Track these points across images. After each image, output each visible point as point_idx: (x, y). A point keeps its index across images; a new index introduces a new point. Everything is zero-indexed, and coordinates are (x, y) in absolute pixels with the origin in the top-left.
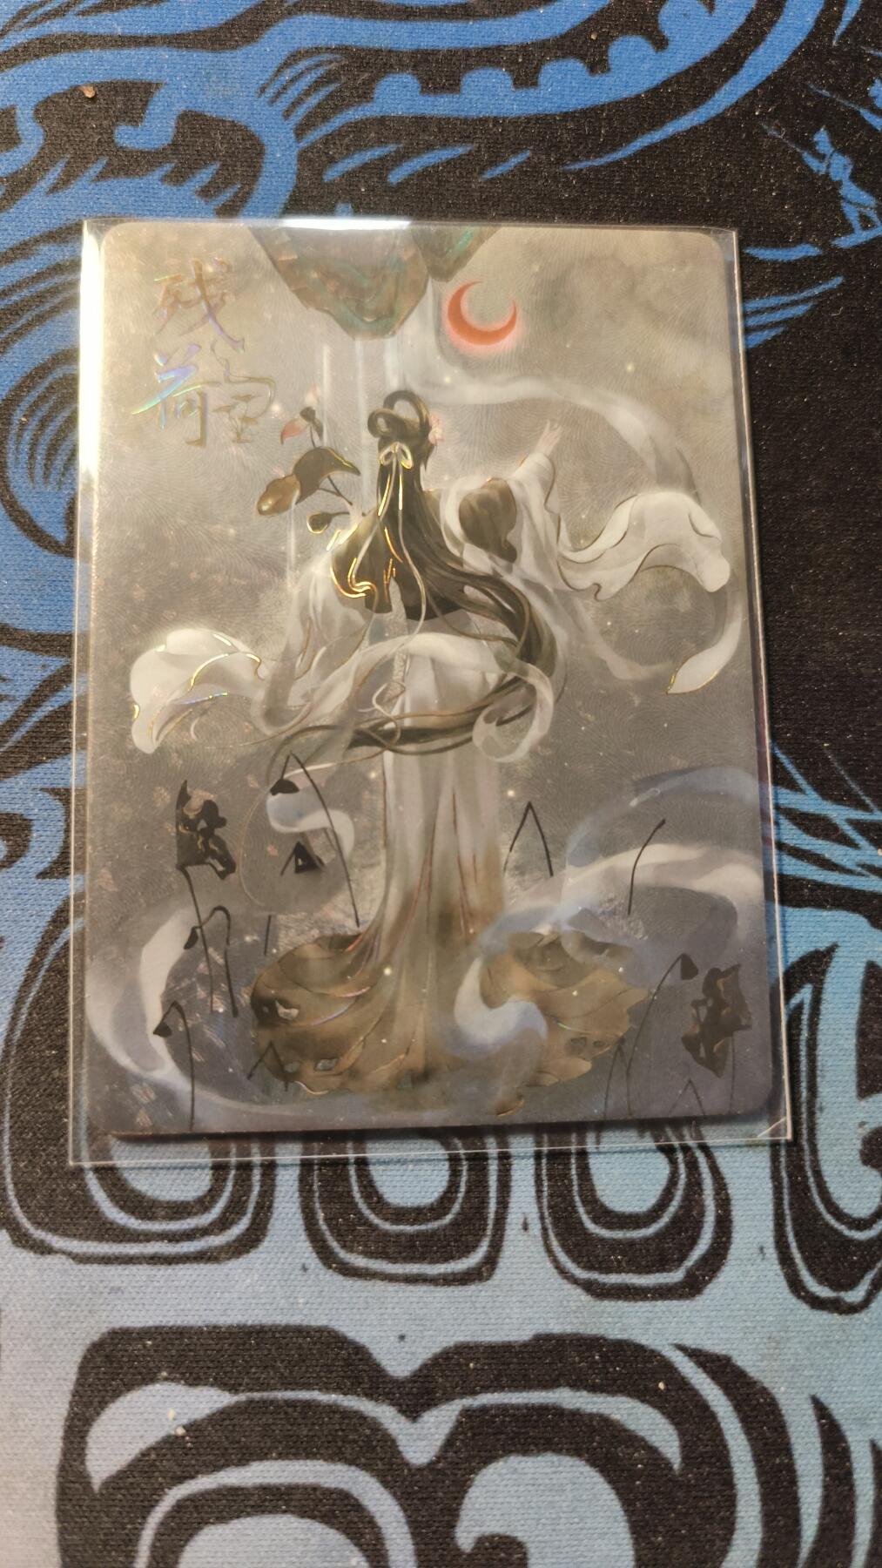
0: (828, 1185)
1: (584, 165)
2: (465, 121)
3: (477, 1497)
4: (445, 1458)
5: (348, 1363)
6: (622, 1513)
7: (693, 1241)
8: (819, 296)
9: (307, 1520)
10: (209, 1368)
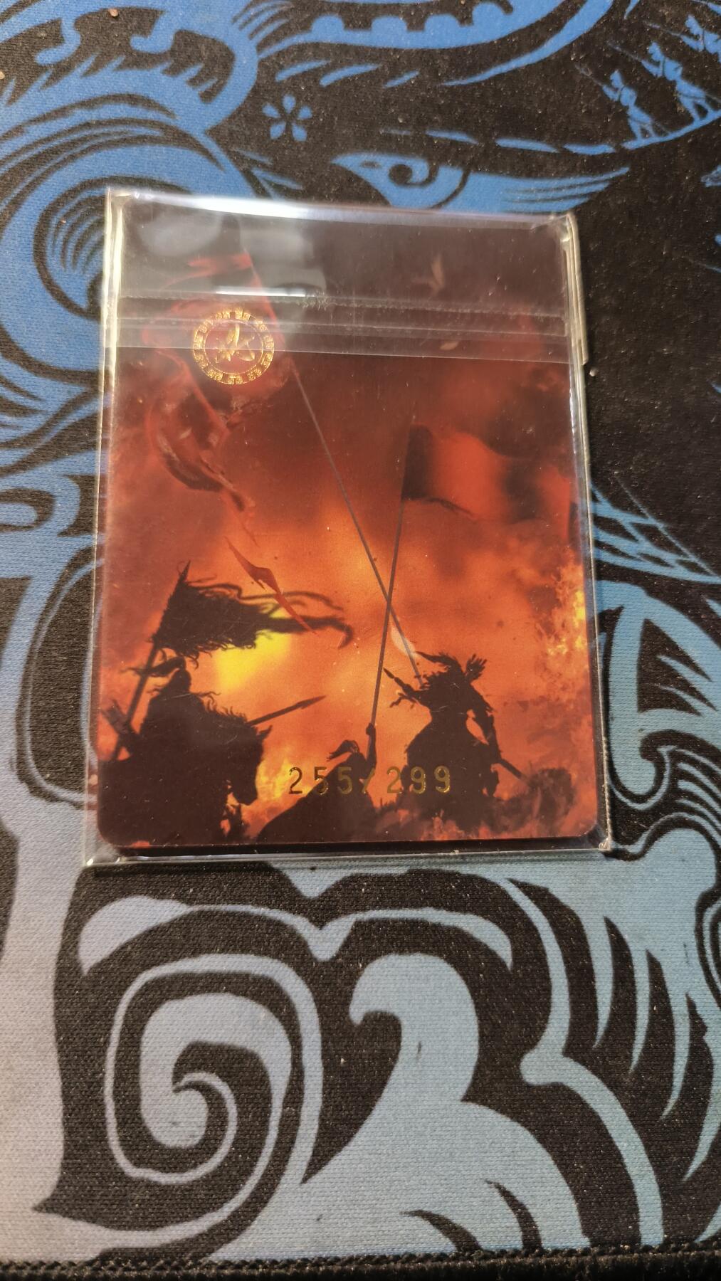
0: (617, 771)
1: (455, 83)
2: (374, 49)
3: (366, 984)
4: (343, 955)
5: (274, 886)
6: (470, 997)
8: (613, 179)
9: (241, 997)
10: (171, 887)
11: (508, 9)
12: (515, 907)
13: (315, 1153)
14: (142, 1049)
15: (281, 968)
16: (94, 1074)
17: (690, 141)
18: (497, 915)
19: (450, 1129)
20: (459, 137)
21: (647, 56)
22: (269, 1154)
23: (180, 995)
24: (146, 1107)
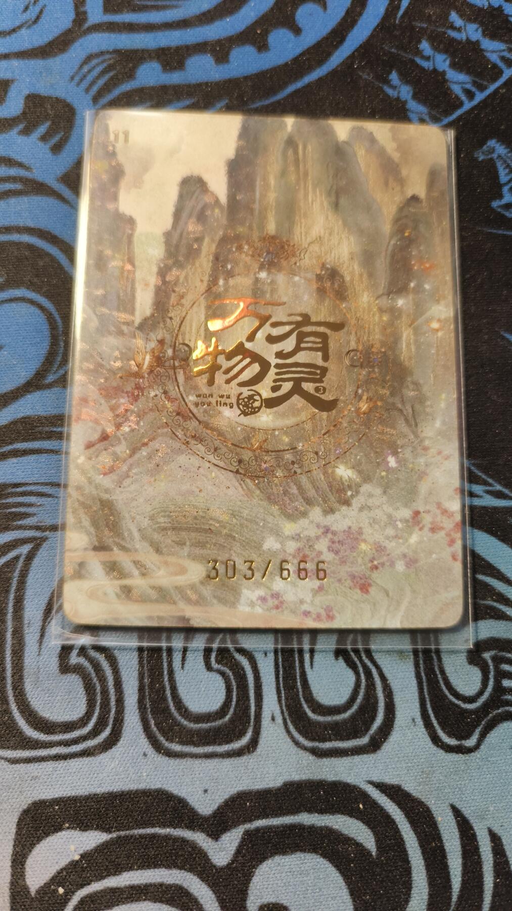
1: (258, 104)
2: (189, 86)
3: (258, 882)
4: (237, 861)
5: (175, 809)
6: (344, 884)
7: (373, 719)
9: (158, 904)
10: (93, 820)
11: (297, 31)
12: (374, 804)
15: (188, 877)
18: (359, 812)
21: (418, 53)
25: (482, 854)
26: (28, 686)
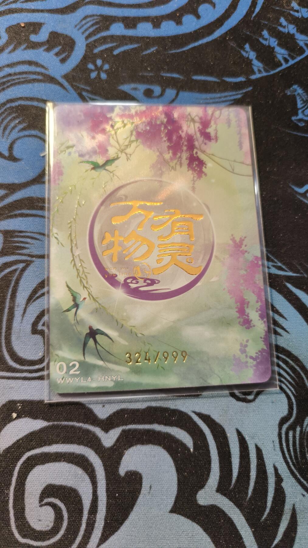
1: (173, 51)
2: (138, 37)
3: (127, 458)
4: (117, 445)
5: (86, 414)
6: (174, 465)
8: (245, 93)
9: (70, 464)
10: (40, 414)
11: (198, 17)
12: (195, 424)
13: (103, 535)
14: (25, 487)
15: (89, 451)
16: (4, 498)
17: (281, 74)
18: (187, 427)
19: (164, 525)
20: (175, 75)
21: (261, 36)
22: (82, 535)
23: (43, 463)
24: (27, 513)
25: (251, 458)
26: (13, 338)
